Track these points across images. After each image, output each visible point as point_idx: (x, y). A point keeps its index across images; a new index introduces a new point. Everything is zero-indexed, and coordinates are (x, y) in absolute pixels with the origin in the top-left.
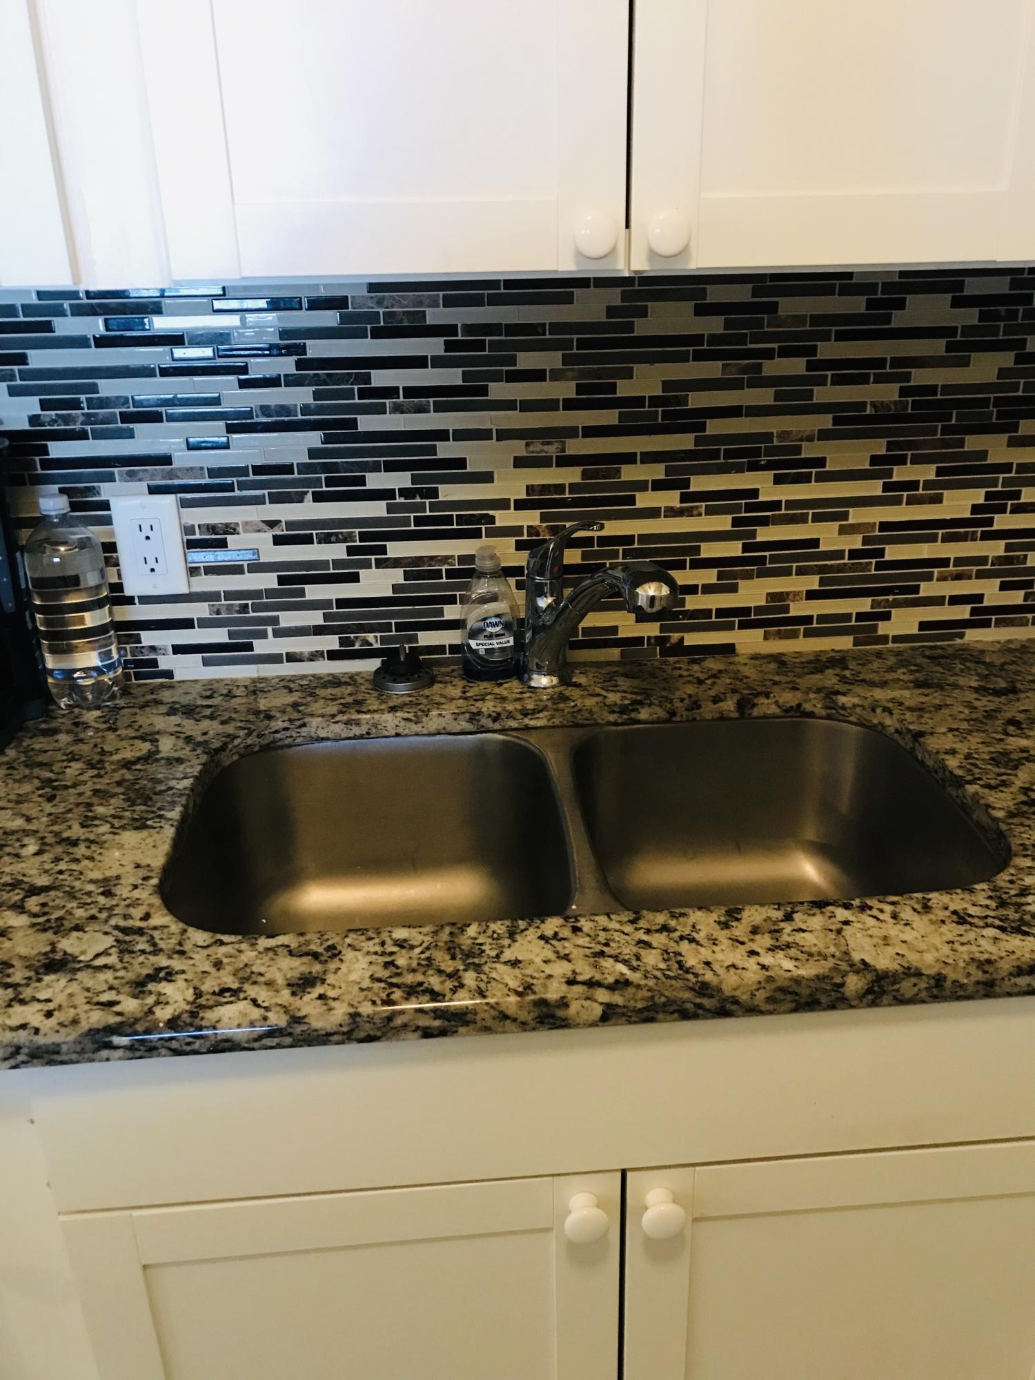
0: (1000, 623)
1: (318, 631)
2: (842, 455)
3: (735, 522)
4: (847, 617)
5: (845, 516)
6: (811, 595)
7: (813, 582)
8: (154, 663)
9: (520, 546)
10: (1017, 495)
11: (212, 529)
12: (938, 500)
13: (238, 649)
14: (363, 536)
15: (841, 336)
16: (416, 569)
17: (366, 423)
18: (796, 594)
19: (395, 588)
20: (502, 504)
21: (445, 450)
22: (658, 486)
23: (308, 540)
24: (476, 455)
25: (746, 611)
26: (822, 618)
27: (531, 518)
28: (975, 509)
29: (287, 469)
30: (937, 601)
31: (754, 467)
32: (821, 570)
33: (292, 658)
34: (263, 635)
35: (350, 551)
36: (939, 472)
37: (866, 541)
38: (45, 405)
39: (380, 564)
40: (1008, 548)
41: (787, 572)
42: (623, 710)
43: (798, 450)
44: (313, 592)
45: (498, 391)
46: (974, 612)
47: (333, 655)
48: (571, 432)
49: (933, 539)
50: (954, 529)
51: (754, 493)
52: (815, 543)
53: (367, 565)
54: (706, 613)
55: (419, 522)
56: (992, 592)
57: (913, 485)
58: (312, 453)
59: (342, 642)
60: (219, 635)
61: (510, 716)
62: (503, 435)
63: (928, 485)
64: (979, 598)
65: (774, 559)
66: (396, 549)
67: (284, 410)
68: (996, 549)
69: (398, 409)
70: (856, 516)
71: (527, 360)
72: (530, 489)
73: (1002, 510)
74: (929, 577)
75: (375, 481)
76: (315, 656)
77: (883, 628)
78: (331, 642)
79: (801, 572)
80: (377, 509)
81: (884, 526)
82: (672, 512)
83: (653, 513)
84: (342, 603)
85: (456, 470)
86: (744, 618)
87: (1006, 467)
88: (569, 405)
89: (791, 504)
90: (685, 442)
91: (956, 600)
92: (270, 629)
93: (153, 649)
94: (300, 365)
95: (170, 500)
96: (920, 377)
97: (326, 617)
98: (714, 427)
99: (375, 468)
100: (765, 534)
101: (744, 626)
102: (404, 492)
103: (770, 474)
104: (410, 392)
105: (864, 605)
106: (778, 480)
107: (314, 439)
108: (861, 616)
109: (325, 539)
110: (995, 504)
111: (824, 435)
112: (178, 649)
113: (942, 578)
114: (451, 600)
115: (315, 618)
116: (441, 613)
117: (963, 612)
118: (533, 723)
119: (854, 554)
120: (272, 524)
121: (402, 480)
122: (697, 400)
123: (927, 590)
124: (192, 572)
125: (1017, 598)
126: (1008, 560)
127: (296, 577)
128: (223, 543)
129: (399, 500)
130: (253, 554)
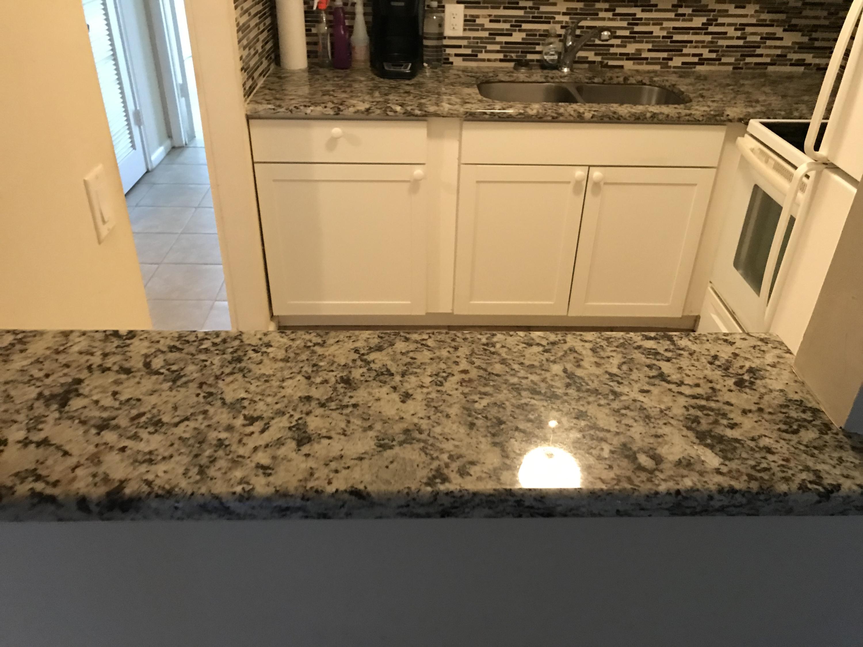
0: (708, 64)
1: (498, 52)
3: (629, 24)
4: (659, 59)
5: (662, 24)
6: (649, 50)
7: (650, 46)
8: (448, 59)
9: (562, 27)
10: (716, 20)
11: (472, 16)
12: (691, 20)
13: (473, 57)
14: (516, 21)
16: (531, 33)
18: (644, 50)
19: (523, 39)
20: (558, 13)
22: (606, 10)
23: (499, 21)
25: (628, 54)
26: (652, 59)
27: (566, 18)
28: (703, 24)
30: (688, 55)
31: (636, 6)
32: (653, 42)
33: (489, 60)
34: (481, 52)
35: (511, 26)
36: (693, 11)
37: (668, 33)
39: (520, 31)
40: (712, 38)
41: (642, 42)
42: (590, 78)
44: (498, 39)
46: (700, 59)
47: (501, 60)
49: (688, 33)
50: (696, 30)
51: (635, 14)
52: (651, 33)
53: (515, 31)
54: (616, 54)
55: (533, 17)
56: (706, 53)
57: (684, 15)
59: (505, 56)
60: (469, 51)
61: (557, 78)
63: (689, 15)
64: (701, 55)
65: (639, 37)
66: (525, 26)
68: (709, 38)
70: (666, 24)
72: (567, 9)
73: (711, 25)
74: (686, 47)
75: (522, 4)
76: (495, 60)
77: (671, 63)
78: (501, 56)
79: (647, 42)
80: (521, 13)
81: (674, 28)
82: (610, 19)
83: (603, 19)
84: (506, 43)
86: (628, 57)
87: (714, 11)
89: (646, 19)
91: (694, 55)
92: (484, 50)
93: (449, 54)
95: (462, 6)
97: (501, 47)
100: (637, 29)
101: (627, 59)
102: (531, 8)
103: (640, 9)
105: (665, 55)
106: (643, 11)
108: (664, 59)
109: (505, 22)
110: (709, 23)
112: (457, 55)
113: (690, 47)
114: (538, 44)
115: (497, 47)
116: (535, 48)
117: (696, 60)
118: (563, 80)
119: (664, 37)
120: (490, 16)
121: (530, 4)
123: (685, 51)
124: (465, 30)
125: (714, 55)
126: (712, 42)
127: (494, 33)
128: (475, 21)
129: (528, 10)
130: (483, 25)
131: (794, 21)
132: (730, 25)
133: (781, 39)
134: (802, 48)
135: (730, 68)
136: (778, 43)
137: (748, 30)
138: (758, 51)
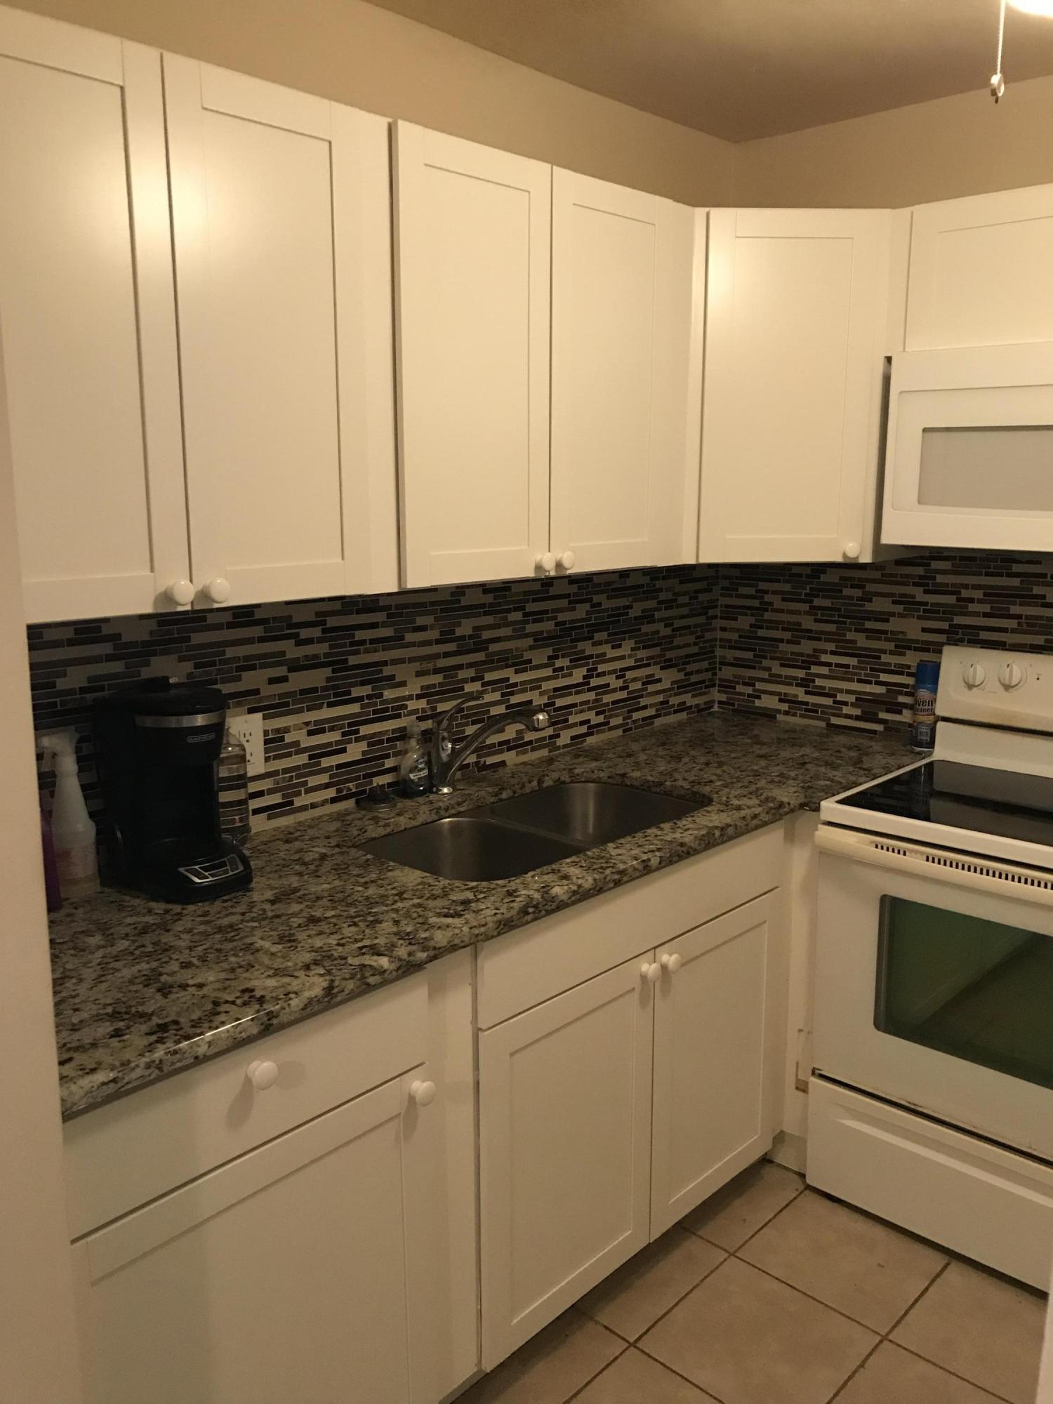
0: (598, 732)
1: (327, 786)
2: (539, 657)
3: (503, 695)
5: (540, 687)
10: (597, 669)
11: (277, 731)
12: (571, 674)
13: (286, 807)
14: (349, 725)
15: (534, 600)
16: (373, 740)
17: (353, 660)
19: (364, 753)
20: (410, 698)
21: (387, 671)
22: (473, 680)
23: (322, 731)
24: (400, 672)
25: (508, 742)
27: (422, 704)
28: (584, 677)
29: (315, 690)
30: (575, 725)
31: (507, 666)
33: (313, 806)
34: (299, 794)
35: (344, 734)
36: (571, 661)
38: (196, 666)
39: (357, 740)
40: (596, 695)
43: (522, 656)
44: (326, 762)
45: (410, 637)
46: (588, 728)
47: (333, 800)
48: (437, 656)
49: (571, 694)
50: (578, 688)
51: (507, 679)
53: (350, 742)
55: (375, 712)
56: (596, 720)
57: (563, 668)
58: (328, 679)
59: (338, 791)
60: (276, 799)
61: (447, 807)
62: (411, 660)
63: (568, 668)
64: (588, 721)
65: (517, 713)
66: (364, 730)
67: (316, 656)
68: (591, 696)
69: (367, 651)
70: (544, 686)
71: (420, 621)
72: (422, 688)
73: (592, 676)
74: (571, 713)
75: (356, 692)
76: (324, 803)
77: (560, 742)
78: (331, 793)
80: (355, 708)
81: (555, 690)
82: (479, 693)
84: (339, 766)
85: (393, 682)
86: (508, 745)
87: (591, 657)
88: (438, 642)
89: (522, 683)
90: (480, 656)
91: (582, 723)
92: (303, 789)
94: (324, 631)
95: (258, 716)
96: (561, 617)
97: (331, 777)
98: (493, 648)
99: (354, 685)
100: (513, 700)
101: (509, 749)
102: (369, 697)
103: (513, 669)
104: (373, 641)
107: (328, 672)
109: (332, 729)
110: (590, 674)
111: (531, 648)
112: (258, 811)
113: (575, 713)
114: (387, 756)
115: (324, 779)
116: (383, 764)
120: (307, 724)
121: (366, 690)
122: (486, 635)
123: (573, 719)
124: (267, 759)
125: (601, 719)
126: (596, 701)
127: (317, 754)
128: (282, 739)
129: (366, 701)
130: (297, 743)
131: (669, 655)
132: (611, 672)
133: (659, 681)
134: (681, 687)
135: (620, 732)
136: (658, 687)
137: (629, 675)
138: (643, 702)
